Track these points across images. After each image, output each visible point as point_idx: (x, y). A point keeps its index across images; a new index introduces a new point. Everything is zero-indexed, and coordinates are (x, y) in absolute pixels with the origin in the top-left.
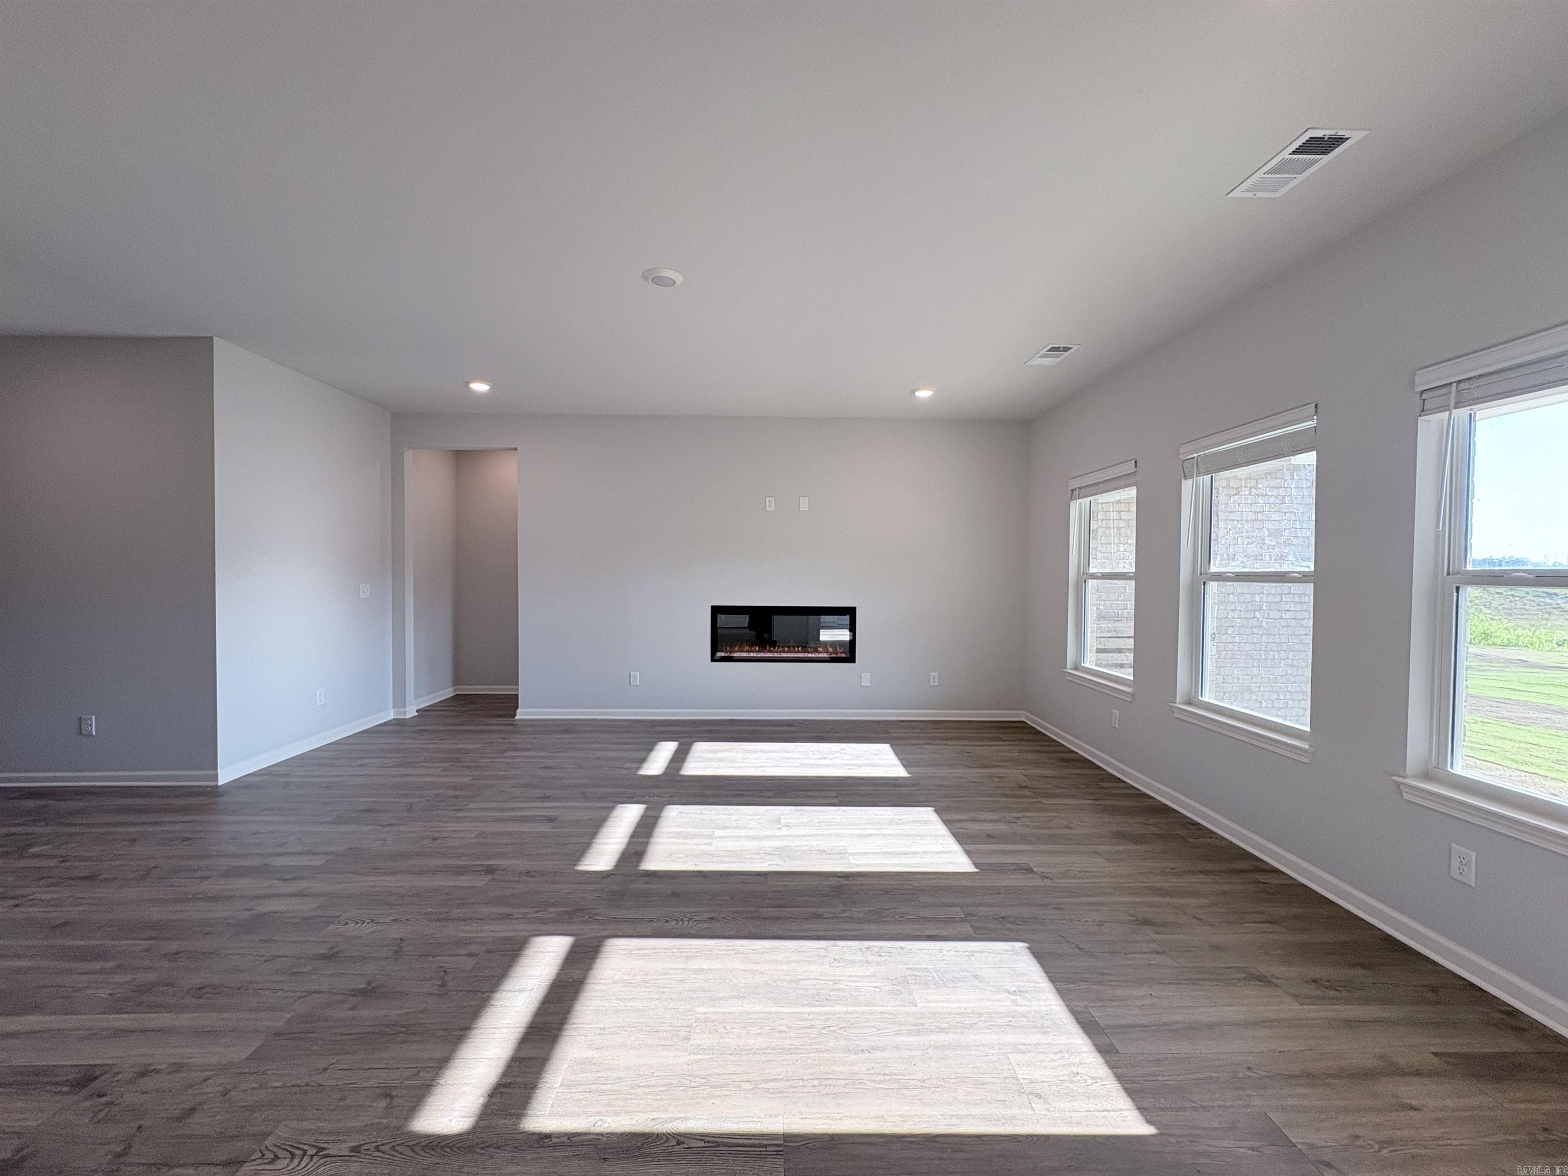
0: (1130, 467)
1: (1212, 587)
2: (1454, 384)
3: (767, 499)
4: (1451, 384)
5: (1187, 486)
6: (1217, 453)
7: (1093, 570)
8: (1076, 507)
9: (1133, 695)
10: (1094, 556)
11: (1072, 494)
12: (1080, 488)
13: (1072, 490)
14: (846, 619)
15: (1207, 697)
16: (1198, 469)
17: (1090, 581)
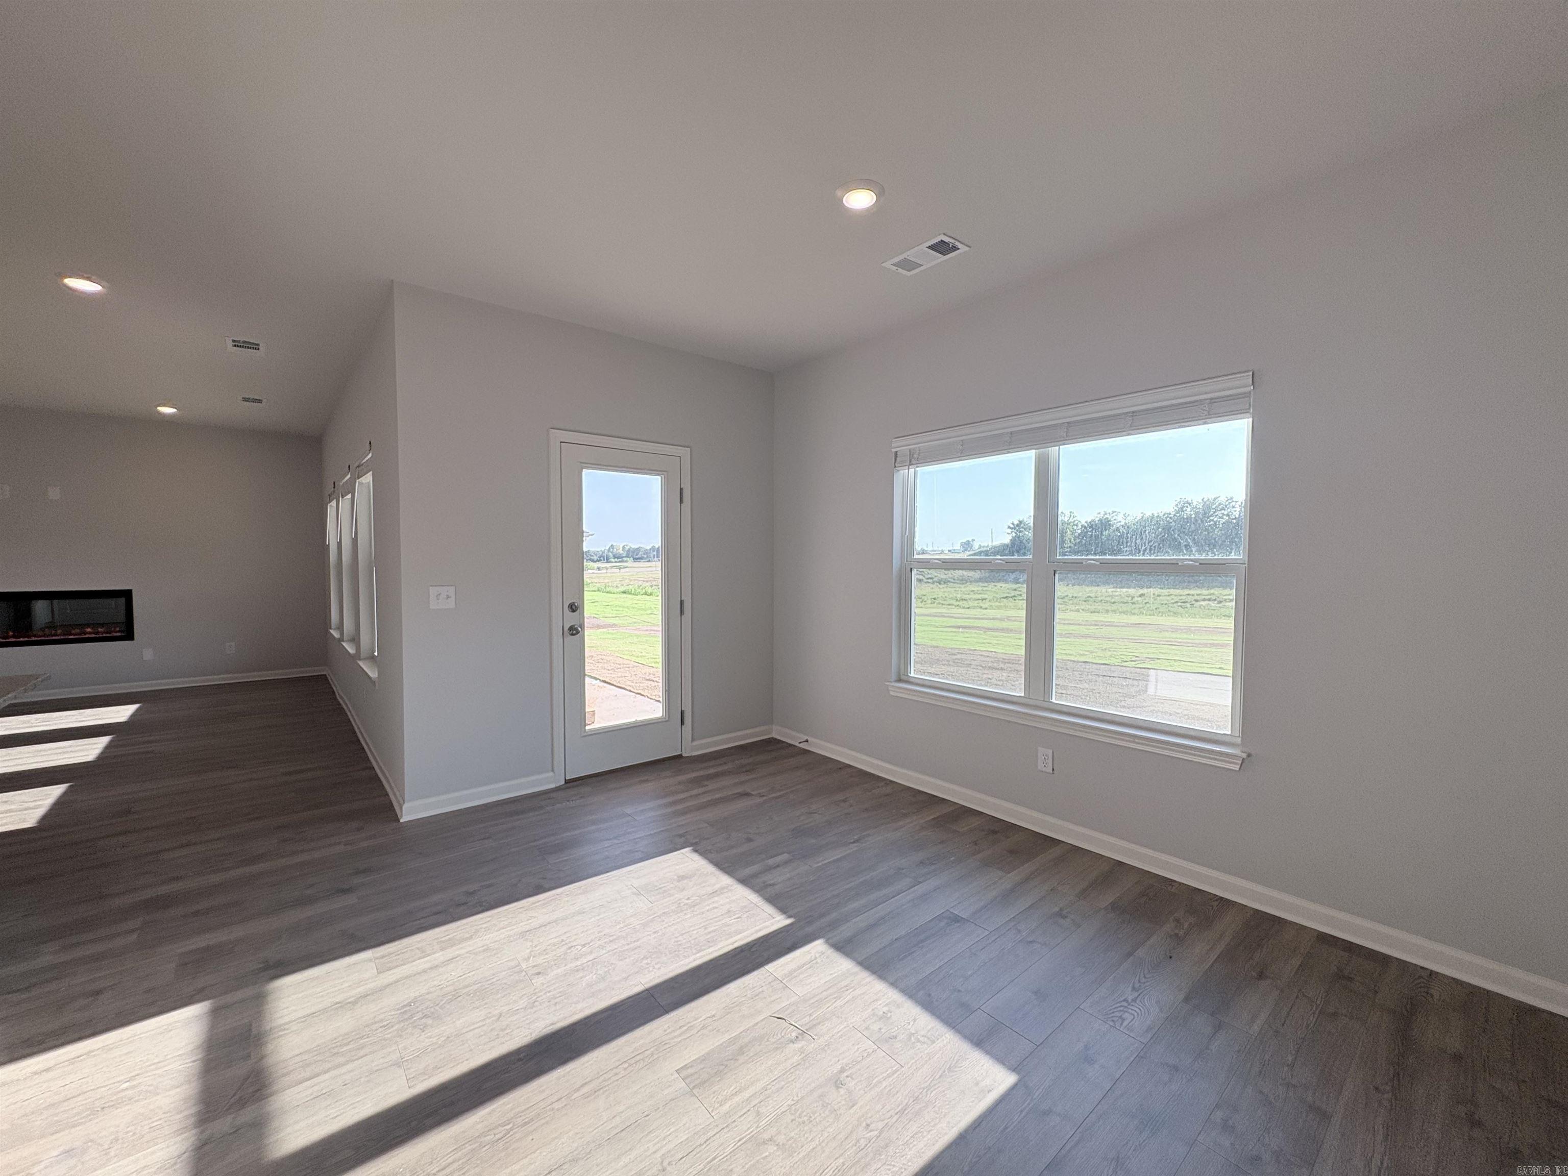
14: (121, 600)
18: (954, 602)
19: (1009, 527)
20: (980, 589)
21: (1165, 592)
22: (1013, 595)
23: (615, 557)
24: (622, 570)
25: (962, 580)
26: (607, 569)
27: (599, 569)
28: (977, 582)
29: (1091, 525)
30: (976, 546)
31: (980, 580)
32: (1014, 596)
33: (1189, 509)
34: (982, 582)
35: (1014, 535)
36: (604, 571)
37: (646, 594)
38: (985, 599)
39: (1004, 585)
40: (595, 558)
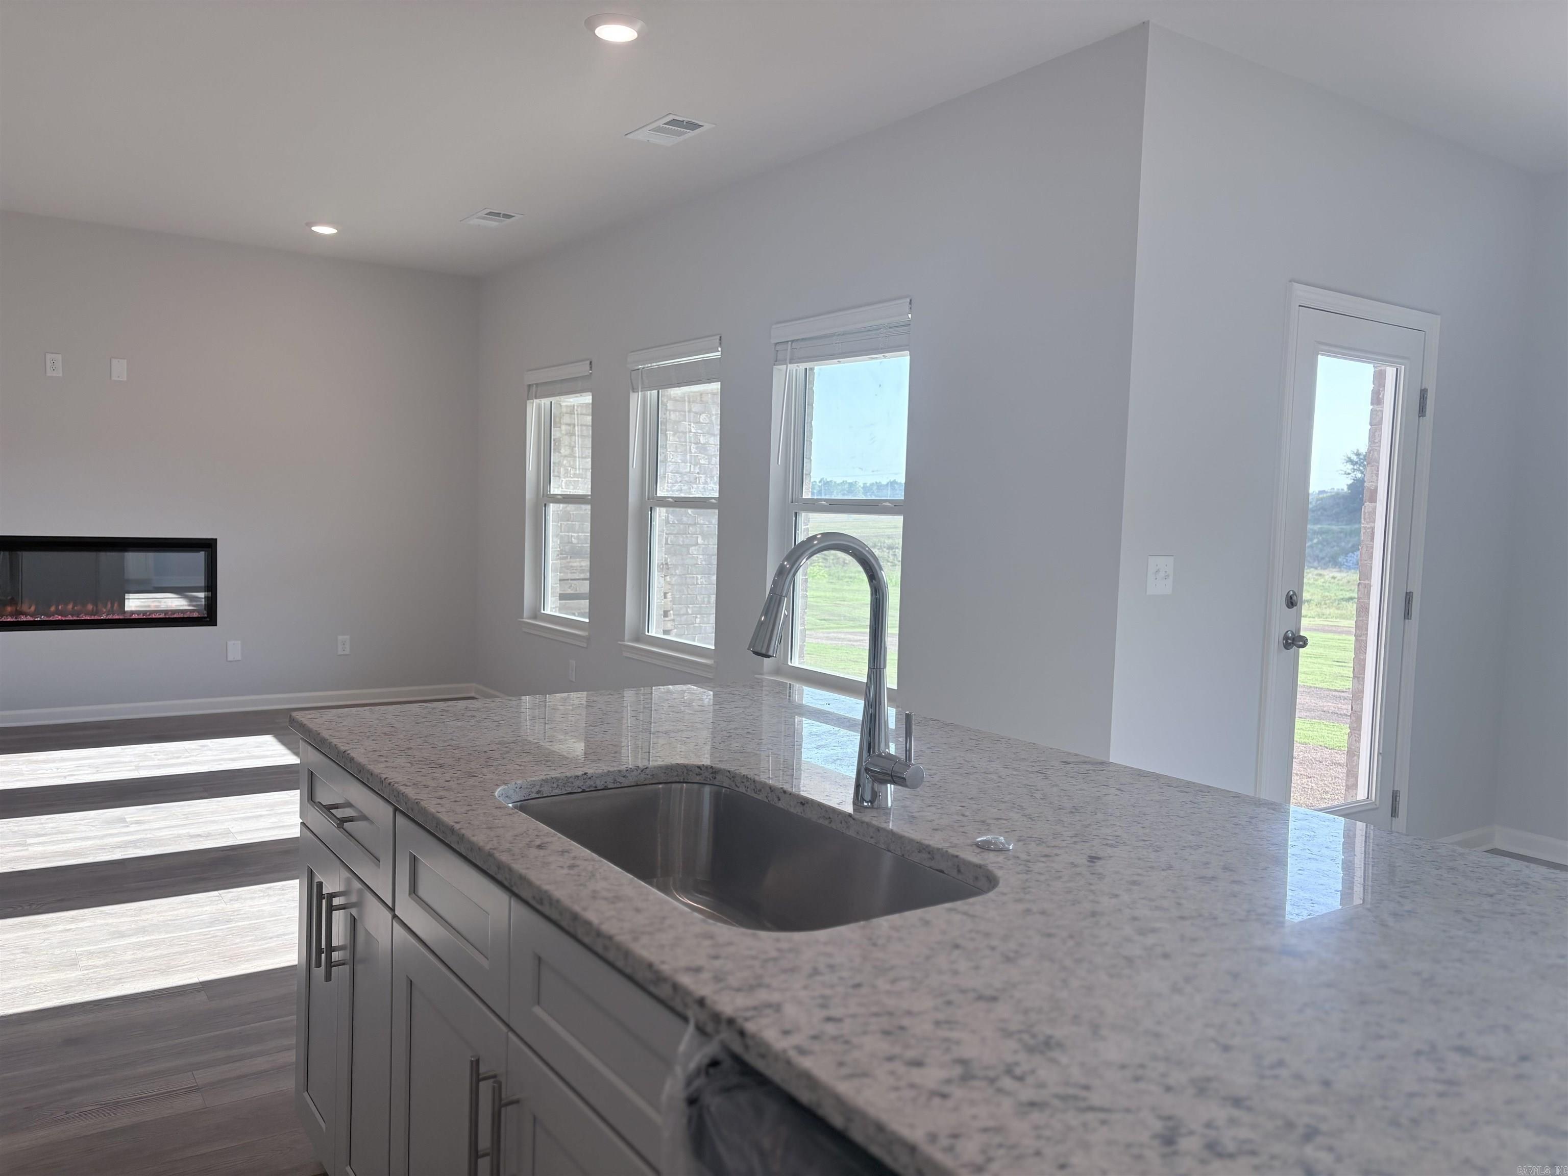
0: (584, 369)
1: (660, 514)
2: (790, 343)
3: (49, 356)
4: (788, 342)
5: (636, 401)
6: (659, 368)
7: (555, 490)
8: (535, 408)
9: (588, 639)
10: (556, 474)
11: (529, 391)
12: (537, 385)
13: (530, 386)
14: (200, 557)
15: (654, 631)
16: (643, 383)
17: (551, 505)
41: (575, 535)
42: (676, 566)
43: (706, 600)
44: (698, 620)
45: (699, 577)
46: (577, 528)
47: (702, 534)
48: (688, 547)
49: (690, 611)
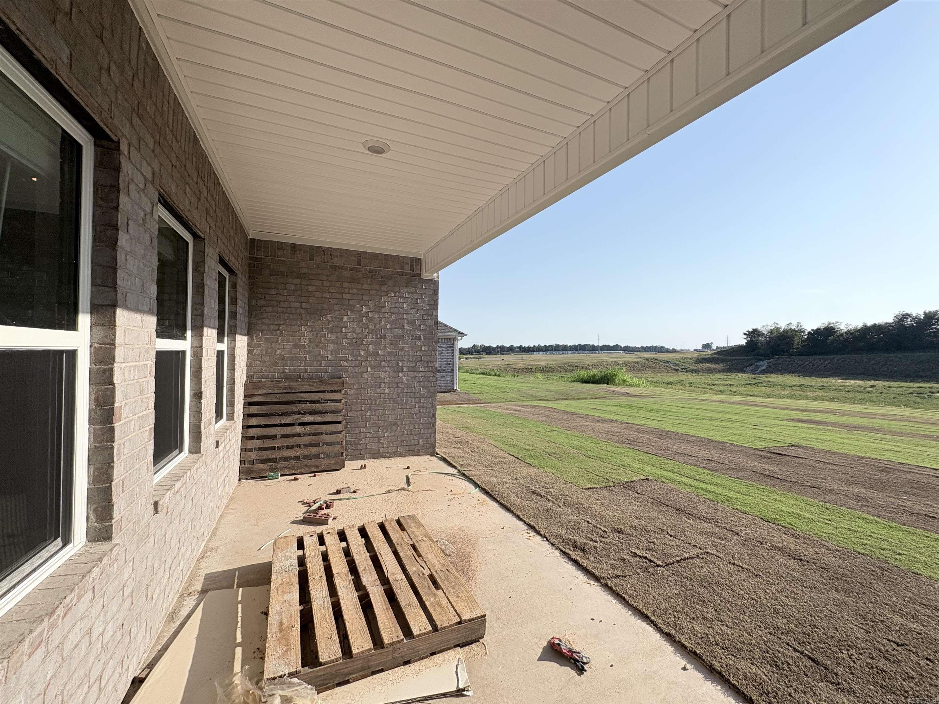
18: (707, 386)
19: (745, 334)
20: (726, 377)
21: (896, 384)
22: (754, 382)
23: (475, 352)
24: (480, 360)
25: (709, 370)
26: (471, 358)
27: (466, 358)
28: (721, 372)
29: (817, 332)
30: (714, 347)
31: (723, 371)
32: (756, 383)
33: (909, 320)
34: (725, 372)
35: (749, 339)
36: (470, 360)
37: (495, 375)
38: (733, 385)
39: (744, 375)
40: (465, 352)
41: (288, 368)
42: (354, 384)
43: (373, 402)
44: (368, 414)
45: (369, 390)
46: (288, 364)
47: (371, 366)
48: (361, 373)
49: (363, 409)
